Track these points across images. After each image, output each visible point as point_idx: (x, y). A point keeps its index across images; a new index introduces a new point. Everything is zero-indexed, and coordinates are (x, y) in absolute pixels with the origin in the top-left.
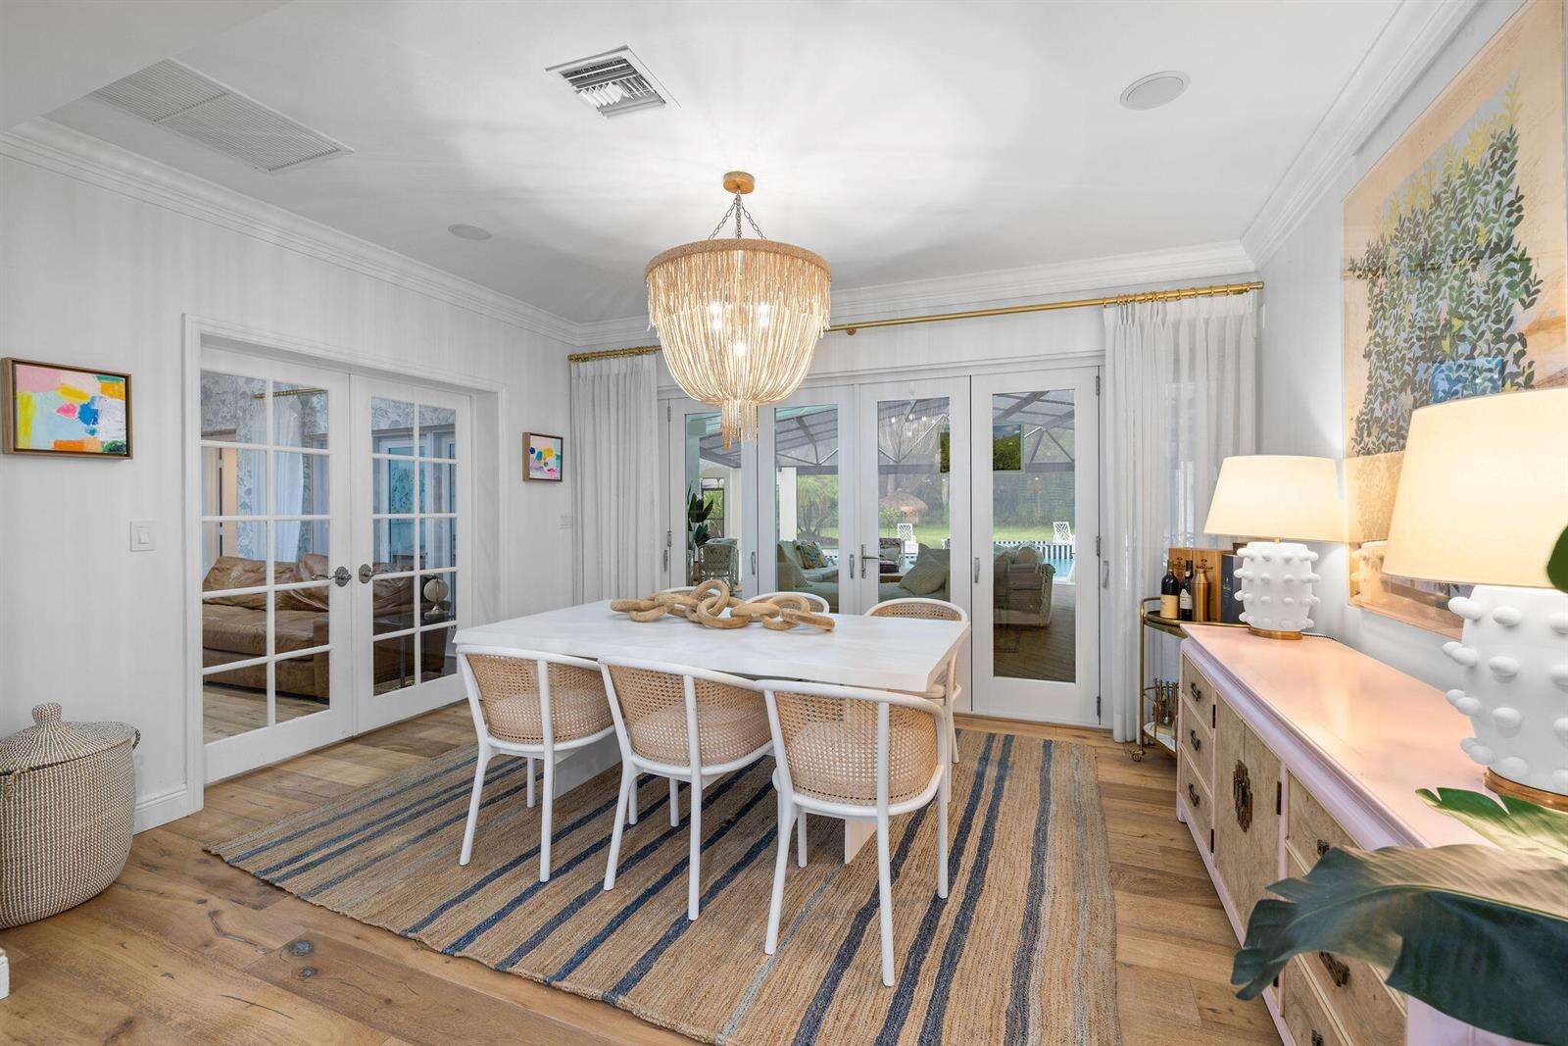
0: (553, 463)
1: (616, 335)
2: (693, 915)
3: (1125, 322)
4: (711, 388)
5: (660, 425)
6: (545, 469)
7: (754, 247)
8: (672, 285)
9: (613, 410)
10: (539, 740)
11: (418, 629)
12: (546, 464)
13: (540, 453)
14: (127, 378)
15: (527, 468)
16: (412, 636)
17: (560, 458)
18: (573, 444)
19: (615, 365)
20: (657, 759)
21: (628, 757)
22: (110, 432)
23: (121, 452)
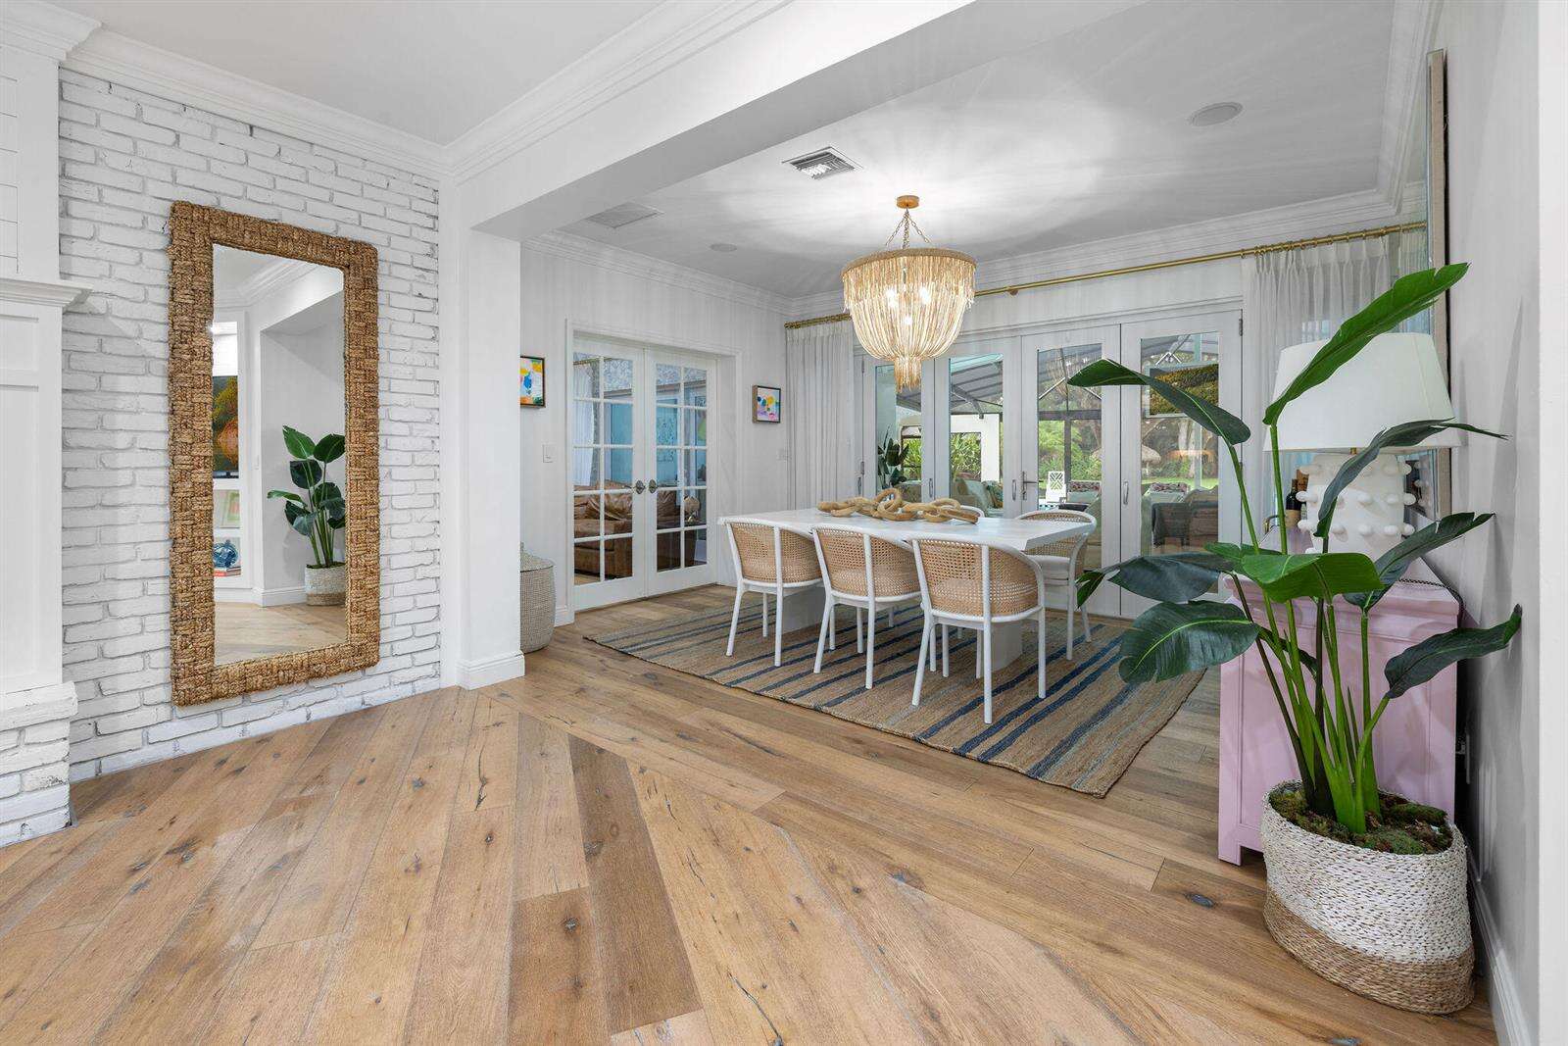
0: (773, 408)
1: (820, 307)
2: (869, 685)
3: (1261, 270)
4: (887, 349)
5: (855, 374)
6: (769, 413)
7: (914, 253)
8: (859, 282)
9: (819, 368)
10: (775, 580)
11: (683, 529)
12: (769, 409)
13: (764, 401)
14: (543, 359)
15: (755, 413)
16: (679, 533)
17: (779, 404)
18: (788, 392)
19: (822, 330)
20: (847, 591)
21: (830, 592)
22: (536, 392)
23: (540, 403)
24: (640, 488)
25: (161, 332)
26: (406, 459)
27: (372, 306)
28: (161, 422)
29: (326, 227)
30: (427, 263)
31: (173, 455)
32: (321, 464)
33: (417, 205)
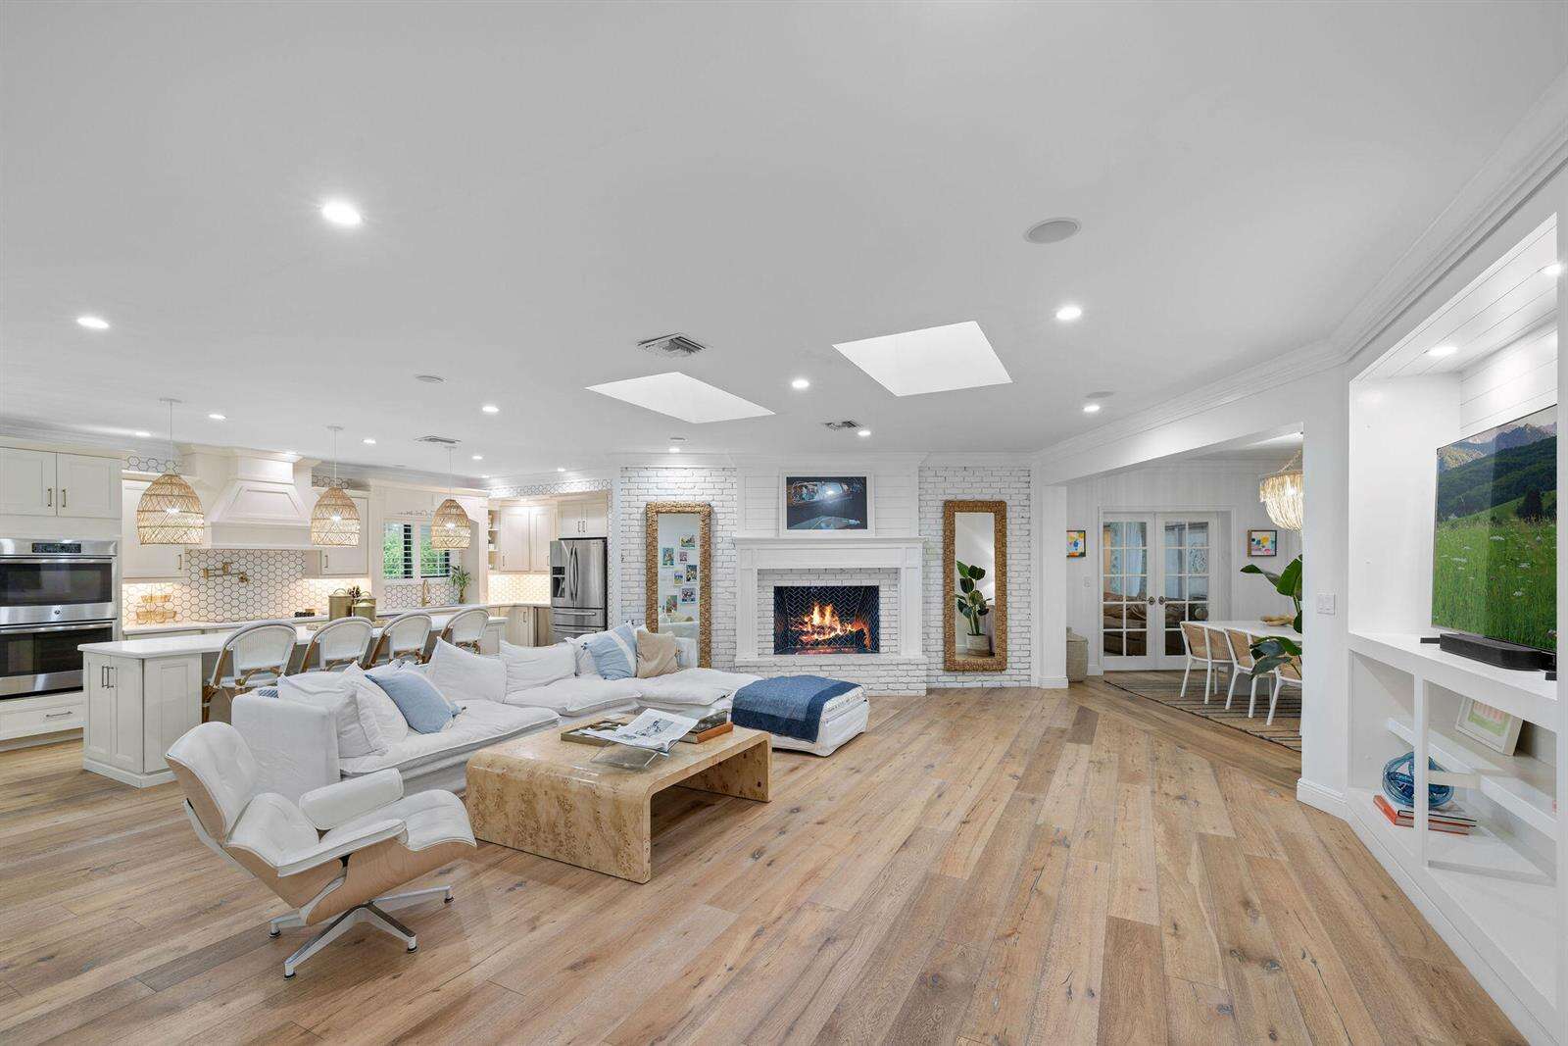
0: (1269, 545)
6: (1264, 549)
10: (1207, 658)
12: (1264, 547)
13: (1260, 541)
14: (1084, 531)
15: (1249, 550)
17: (1275, 542)
21: (1236, 666)
22: (1080, 549)
23: (1083, 555)
24: (1152, 601)
25: (941, 545)
26: (1017, 587)
27: (1004, 527)
28: (941, 575)
29: (987, 498)
30: (1026, 503)
31: (944, 586)
32: (974, 580)
33: (1022, 479)
